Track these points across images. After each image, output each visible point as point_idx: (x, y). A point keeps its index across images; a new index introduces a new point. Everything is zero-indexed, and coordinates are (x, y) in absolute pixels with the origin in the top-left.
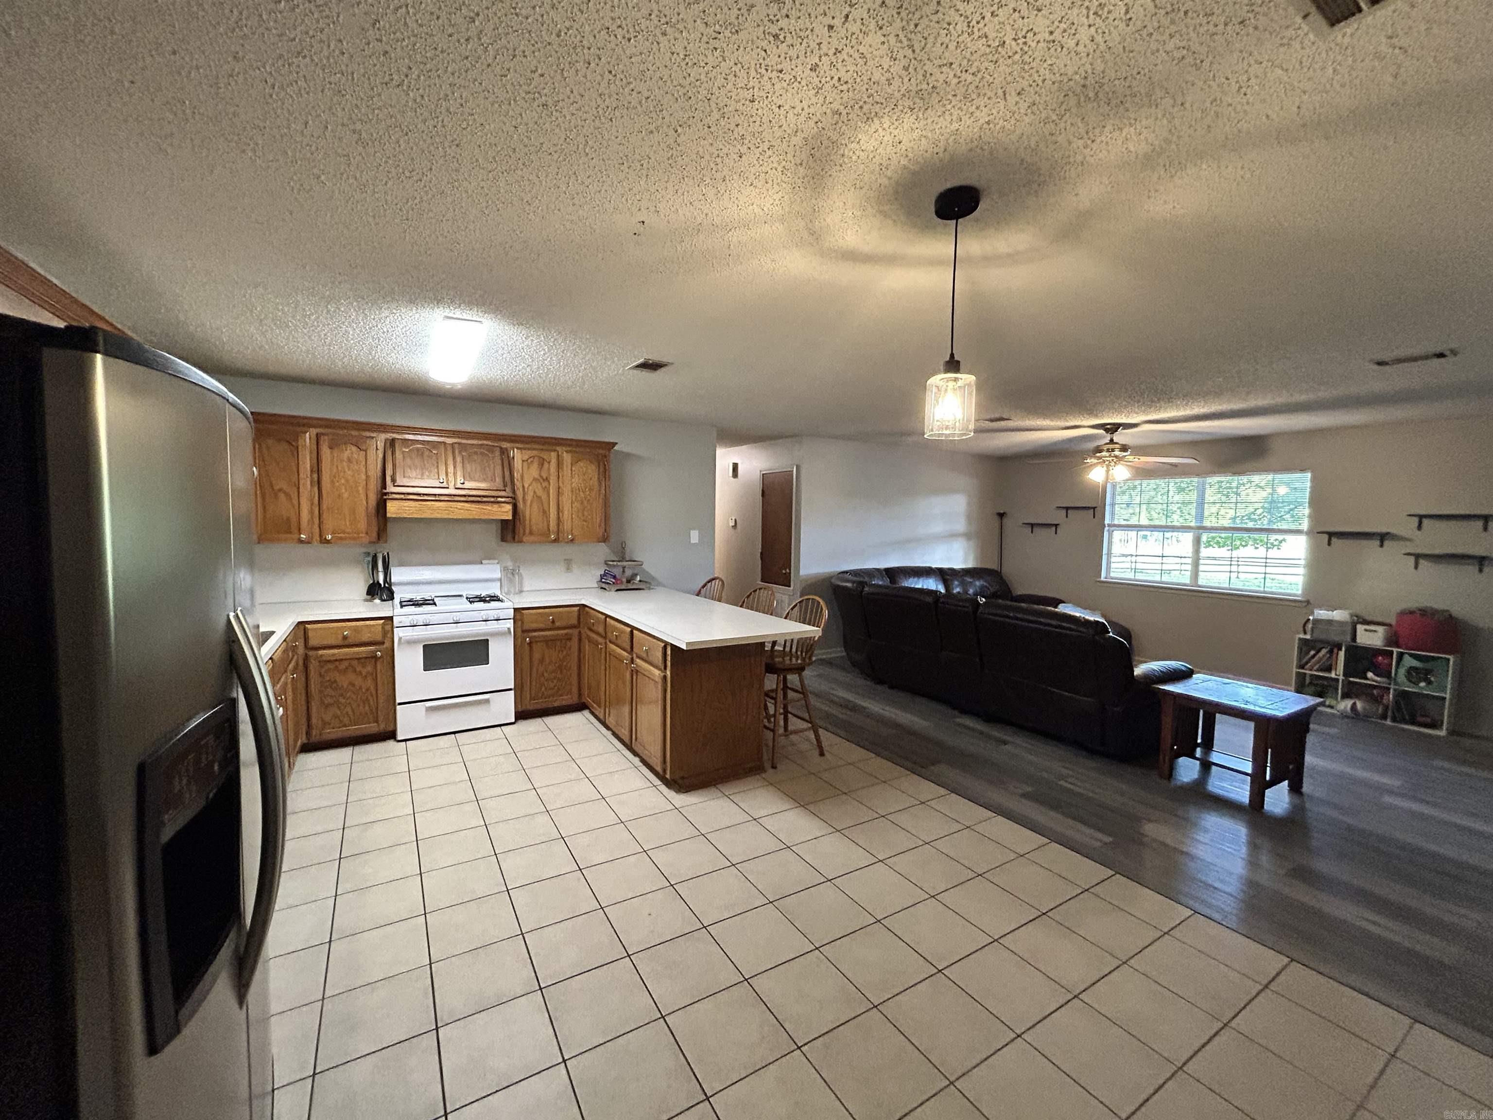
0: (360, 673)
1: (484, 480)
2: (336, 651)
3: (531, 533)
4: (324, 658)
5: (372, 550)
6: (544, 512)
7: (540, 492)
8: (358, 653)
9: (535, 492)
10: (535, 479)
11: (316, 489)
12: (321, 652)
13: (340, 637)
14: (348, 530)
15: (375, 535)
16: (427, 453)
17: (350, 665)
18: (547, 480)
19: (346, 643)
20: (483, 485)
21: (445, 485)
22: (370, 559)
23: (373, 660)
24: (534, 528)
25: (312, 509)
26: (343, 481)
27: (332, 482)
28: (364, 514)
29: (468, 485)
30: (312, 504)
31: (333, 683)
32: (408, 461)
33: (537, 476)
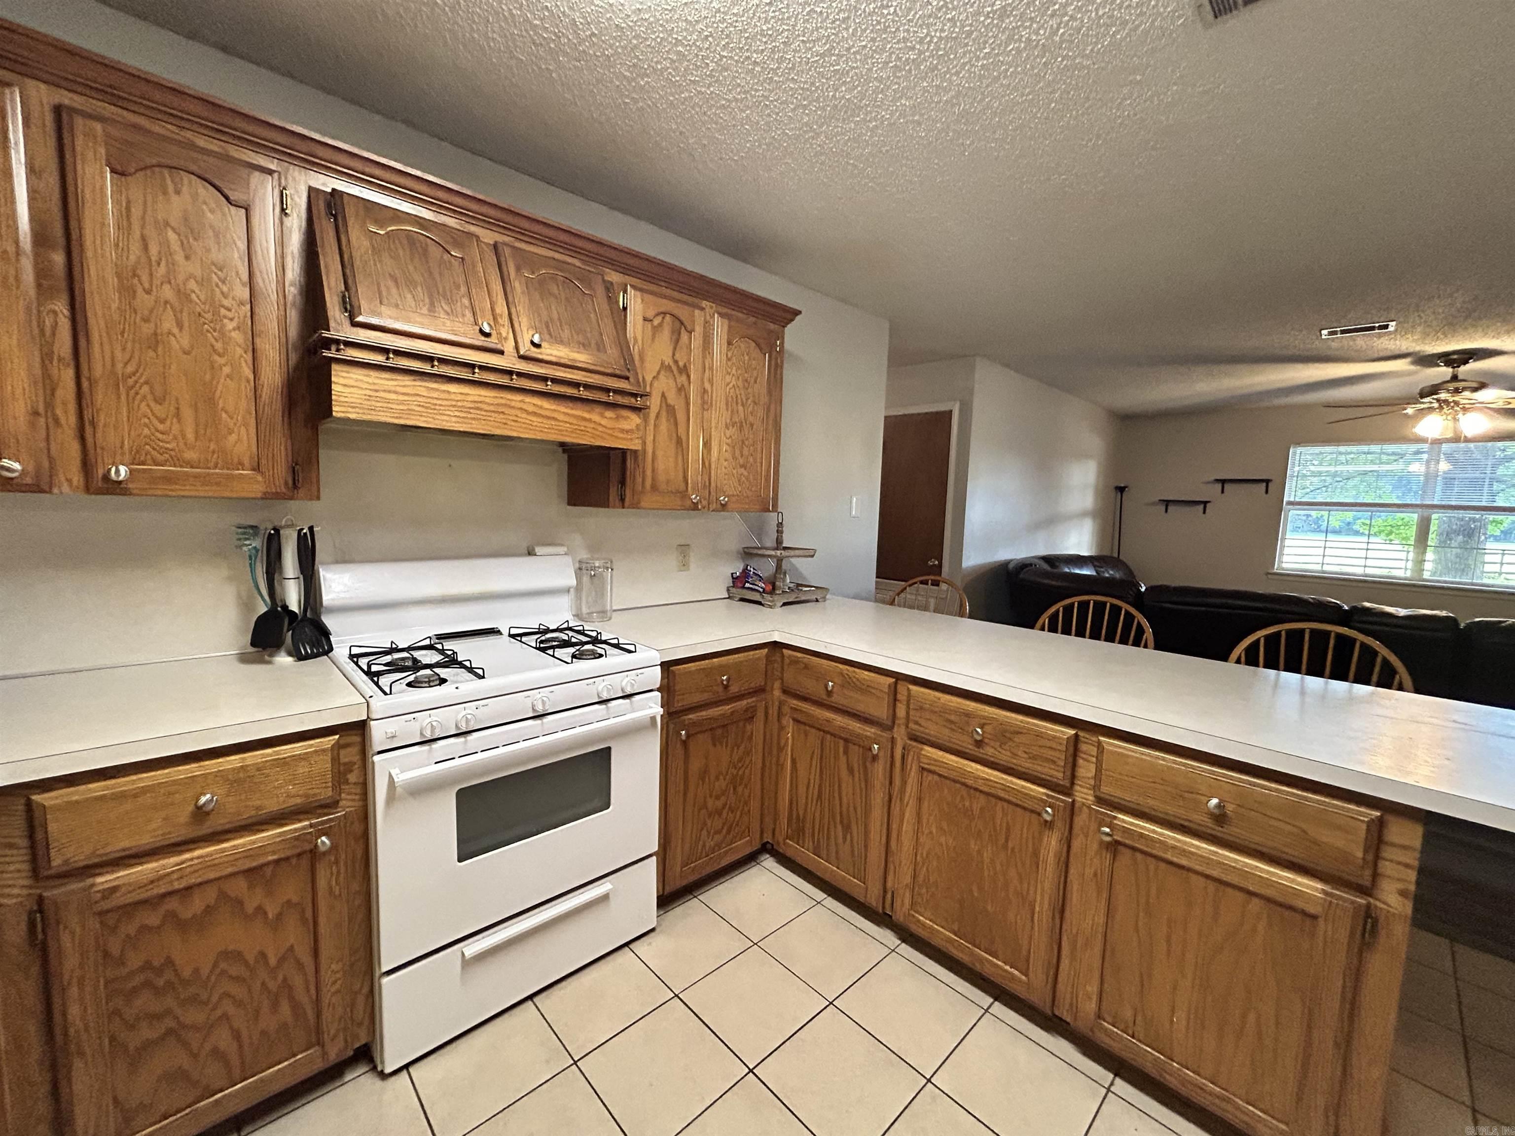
0: (260, 910)
1: (584, 346)
2: (170, 862)
3: (654, 488)
4: (118, 900)
5: (265, 519)
6: (679, 441)
7: (672, 398)
8: (249, 854)
9: (663, 395)
10: (664, 367)
11: (61, 307)
12: (104, 880)
13: (184, 814)
14: (190, 455)
15: (280, 471)
16: (435, 251)
17: (223, 896)
18: (684, 370)
19: (206, 829)
20: (582, 358)
21: (492, 342)
22: (257, 543)
23: (305, 862)
24: (662, 477)
25: (46, 374)
26: (167, 292)
27: (127, 291)
28: (245, 404)
29: (550, 352)
30: (47, 356)
31: (159, 972)
32: (388, 264)
33: (668, 361)
